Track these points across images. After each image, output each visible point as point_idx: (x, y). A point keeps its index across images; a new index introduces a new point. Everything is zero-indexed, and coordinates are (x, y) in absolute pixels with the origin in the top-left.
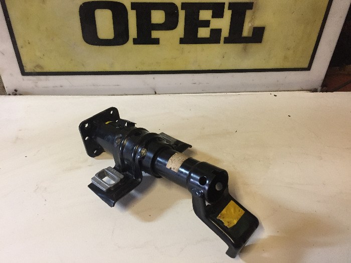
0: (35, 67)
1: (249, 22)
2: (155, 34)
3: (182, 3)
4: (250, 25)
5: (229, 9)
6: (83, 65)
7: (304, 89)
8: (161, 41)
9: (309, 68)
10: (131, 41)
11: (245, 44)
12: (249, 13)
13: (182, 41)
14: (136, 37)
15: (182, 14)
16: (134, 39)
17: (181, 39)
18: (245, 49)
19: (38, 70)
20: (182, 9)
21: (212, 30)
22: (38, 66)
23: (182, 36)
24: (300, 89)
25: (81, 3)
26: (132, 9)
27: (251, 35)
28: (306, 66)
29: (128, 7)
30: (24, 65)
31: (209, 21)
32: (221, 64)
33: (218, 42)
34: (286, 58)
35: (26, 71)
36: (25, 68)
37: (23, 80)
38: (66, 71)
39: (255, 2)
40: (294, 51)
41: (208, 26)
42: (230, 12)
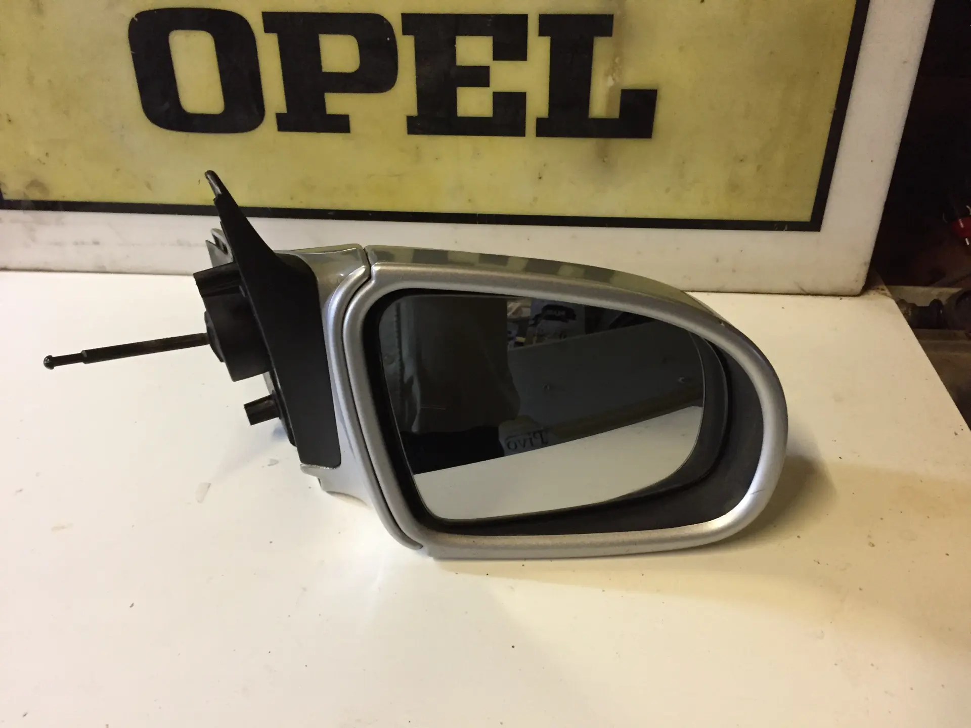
0: (27, 187)
1: (606, 75)
2: (336, 103)
3: (404, 16)
4: (610, 82)
5: (542, 33)
6: (148, 186)
7: (808, 287)
8: (353, 124)
9: (815, 224)
10: (270, 121)
11: (601, 141)
12: (601, 47)
13: (415, 126)
14: (283, 109)
15: (406, 47)
16: (279, 116)
17: (410, 119)
18: (603, 157)
19: (36, 195)
20: (405, 32)
21: (499, 98)
22: (35, 184)
23: (414, 112)
24: (796, 289)
25: (131, 14)
26: (268, 29)
27: (615, 114)
28: (805, 215)
29: (257, 24)
31: (486, 69)
32: (535, 199)
33: (519, 131)
34: (734, 187)
35: (6, 197)
36: (3, 189)
38: (106, 199)
39: (617, 14)
40: (759, 167)
41: (486, 84)
42: (546, 42)
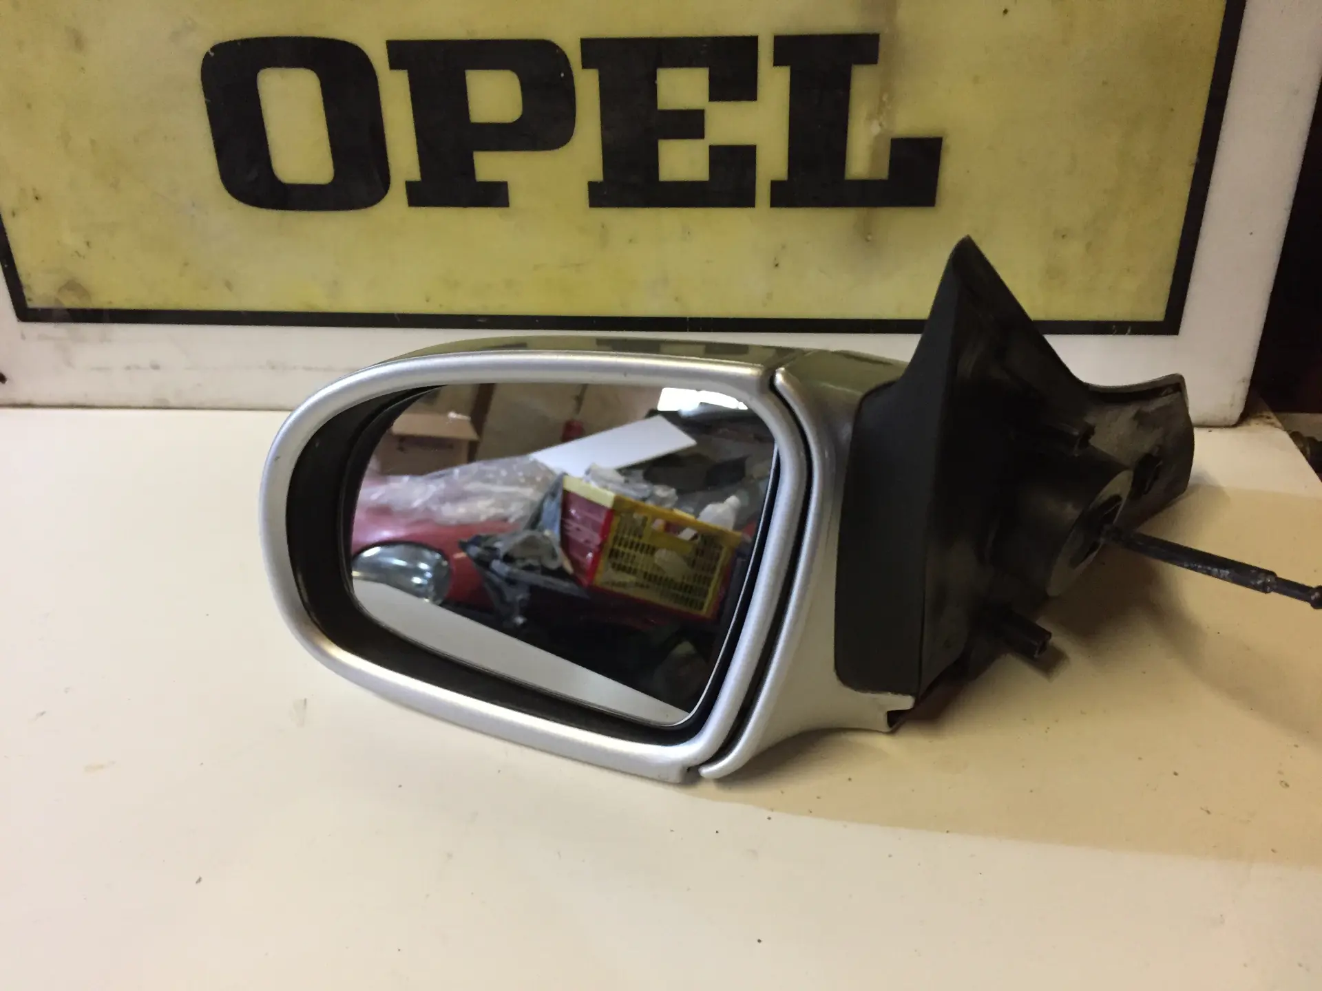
0: (60, 290)
1: (870, 118)
2: (489, 166)
3: (584, 42)
4: (875, 129)
5: (778, 62)
6: (228, 285)
8: (514, 195)
9: (1170, 324)
10: (397, 193)
12: (863, 79)
13: (599, 196)
14: (416, 176)
15: (587, 85)
16: (410, 185)
18: (866, 234)
19: (71, 301)
20: (586, 65)
22: (72, 286)
23: (598, 176)
25: (205, 46)
26: (393, 66)
27: (883, 173)
28: (1157, 313)
29: (379, 58)
30: (24, 279)
31: (700, 114)
32: (769, 296)
33: (744, 198)
34: (1053, 273)
35: (30, 305)
36: (27, 293)
37: (23, 337)
38: (171, 305)
39: (884, 32)
40: (1089, 246)
41: (701, 135)
42: (784, 73)
